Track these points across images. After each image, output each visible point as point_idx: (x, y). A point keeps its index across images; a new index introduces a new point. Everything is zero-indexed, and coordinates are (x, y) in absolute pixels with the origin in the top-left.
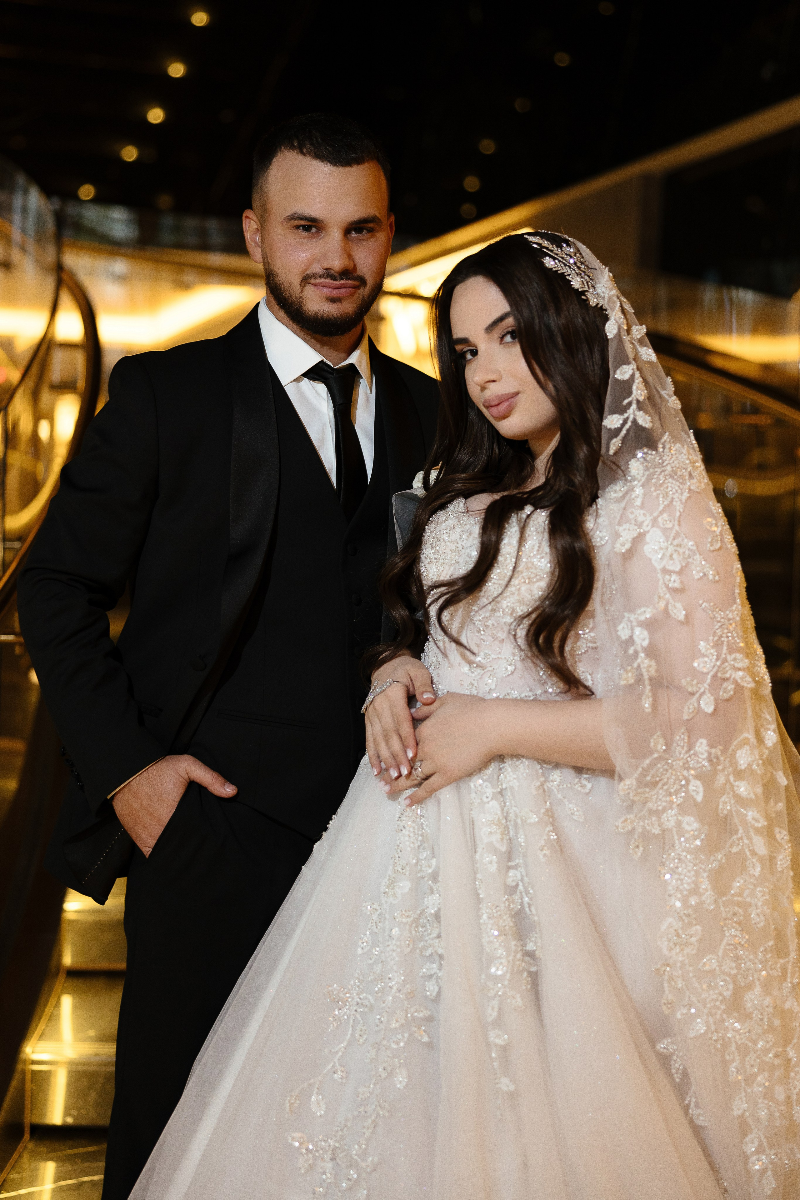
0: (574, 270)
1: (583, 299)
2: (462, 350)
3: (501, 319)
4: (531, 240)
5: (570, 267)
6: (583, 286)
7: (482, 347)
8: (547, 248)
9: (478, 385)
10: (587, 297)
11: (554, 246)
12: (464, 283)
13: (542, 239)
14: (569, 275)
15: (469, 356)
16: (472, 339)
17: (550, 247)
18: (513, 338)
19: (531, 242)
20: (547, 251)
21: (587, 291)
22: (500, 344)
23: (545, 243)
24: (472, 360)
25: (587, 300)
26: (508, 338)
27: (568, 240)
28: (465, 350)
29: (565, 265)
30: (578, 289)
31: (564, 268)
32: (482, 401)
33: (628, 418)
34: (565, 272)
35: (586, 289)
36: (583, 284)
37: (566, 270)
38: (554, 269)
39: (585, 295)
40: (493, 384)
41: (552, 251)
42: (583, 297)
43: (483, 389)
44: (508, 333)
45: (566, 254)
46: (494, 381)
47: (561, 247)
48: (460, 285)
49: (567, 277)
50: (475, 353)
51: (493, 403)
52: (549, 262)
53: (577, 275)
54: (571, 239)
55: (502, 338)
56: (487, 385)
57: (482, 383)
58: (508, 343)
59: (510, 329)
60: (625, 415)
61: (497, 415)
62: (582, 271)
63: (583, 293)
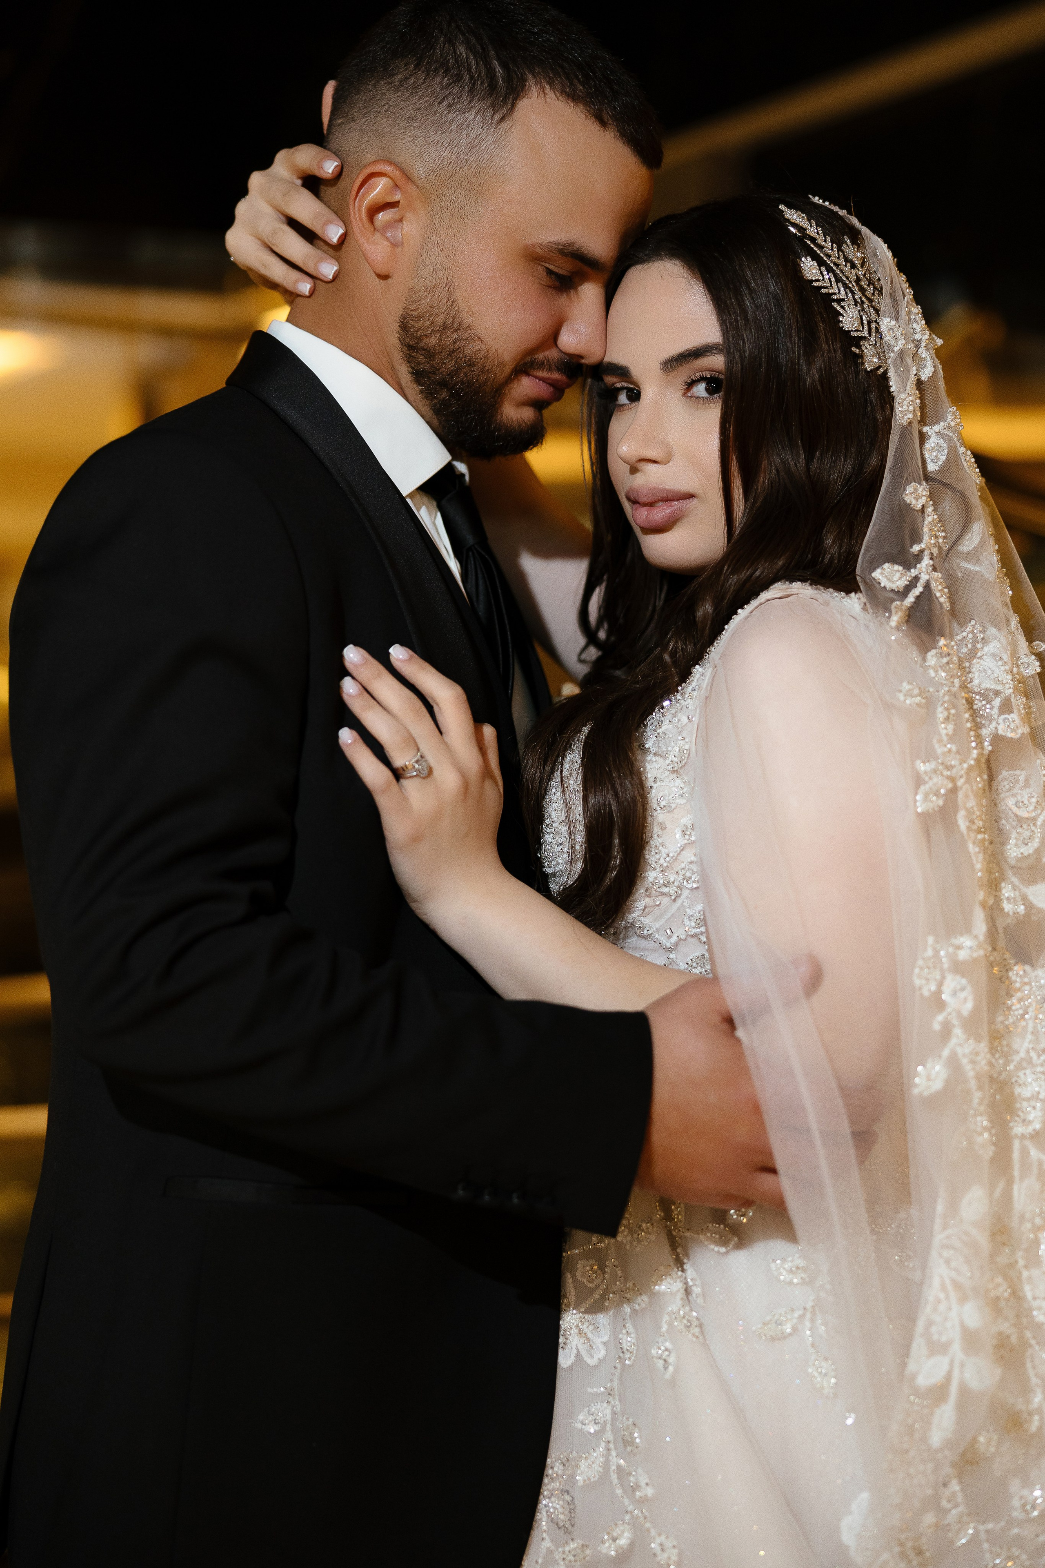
0: (853, 293)
1: (855, 353)
2: (613, 384)
3: (697, 353)
4: (787, 216)
5: (846, 286)
6: (860, 328)
7: (649, 392)
8: (813, 240)
9: (627, 463)
10: (862, 351)
11: (828, 238)
12: (646, 266)
13: (809, 220)
14: (839, 301)
15: (623, 398)
16: (636, 372)
17: (820, 240)
18: (710, 391)
19: (788, 220)
20: (812, 246)
21: (865, 338)
22: (684, 395)
23: (812, 230)
24: (627, 407)
25: (861, 356)
26: (700, 389)
27: (859, 232)
28: (618, 385)
29: (838, 280)
30: (849, 332)
31: (834, 285)
32: (626, 488)
33: (916, 579)
34: (835, 294)
35: (865, 333)
36: (862, 323)
37: (837, 291)
38: (815, 284)
39: (859, 347)
40: (651, 467)
41: (821, 247)
42: (854, 349)
43: (634, 470)
44: (702, 379)
45: (846, 260)
46: (655, 462)
47: (839, 243)
48: (639, 267)
49: (835, 305)
50: (635, 396)
51: (643, 499)
52: (809, 268)
53: (856, 303)
54: (865, 231)
55: (691, 384)
56: (641, 465)
57: (633, 460)
58: (698, 398)
59: (708, 374)
60: (914, 572)
61: (645, 525)
62: (866, 297)
63: (857, 341)
